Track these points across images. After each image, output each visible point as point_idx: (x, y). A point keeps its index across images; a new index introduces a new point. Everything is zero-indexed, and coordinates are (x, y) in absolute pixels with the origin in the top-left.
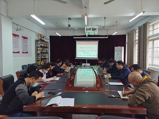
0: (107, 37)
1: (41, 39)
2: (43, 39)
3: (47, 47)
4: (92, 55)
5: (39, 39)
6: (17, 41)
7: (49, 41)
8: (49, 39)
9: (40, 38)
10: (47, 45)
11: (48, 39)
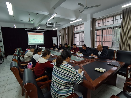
0: (48, 31)
4: (40, 42)
7: (1, 31)
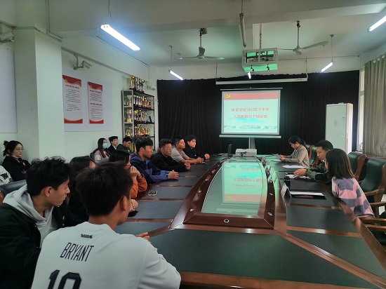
1: (135, 89)
2: (139, 88)
3: (150, 109)
4: (263, 127)
5: (130, 89)
6: (77, 93)
7: (155, 94)
8: (156, 88)
9: (133, 87)
10: (150, 104)
11: (153, 89)
